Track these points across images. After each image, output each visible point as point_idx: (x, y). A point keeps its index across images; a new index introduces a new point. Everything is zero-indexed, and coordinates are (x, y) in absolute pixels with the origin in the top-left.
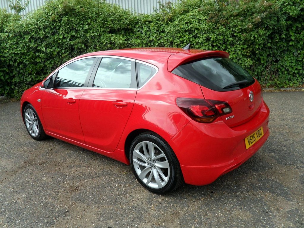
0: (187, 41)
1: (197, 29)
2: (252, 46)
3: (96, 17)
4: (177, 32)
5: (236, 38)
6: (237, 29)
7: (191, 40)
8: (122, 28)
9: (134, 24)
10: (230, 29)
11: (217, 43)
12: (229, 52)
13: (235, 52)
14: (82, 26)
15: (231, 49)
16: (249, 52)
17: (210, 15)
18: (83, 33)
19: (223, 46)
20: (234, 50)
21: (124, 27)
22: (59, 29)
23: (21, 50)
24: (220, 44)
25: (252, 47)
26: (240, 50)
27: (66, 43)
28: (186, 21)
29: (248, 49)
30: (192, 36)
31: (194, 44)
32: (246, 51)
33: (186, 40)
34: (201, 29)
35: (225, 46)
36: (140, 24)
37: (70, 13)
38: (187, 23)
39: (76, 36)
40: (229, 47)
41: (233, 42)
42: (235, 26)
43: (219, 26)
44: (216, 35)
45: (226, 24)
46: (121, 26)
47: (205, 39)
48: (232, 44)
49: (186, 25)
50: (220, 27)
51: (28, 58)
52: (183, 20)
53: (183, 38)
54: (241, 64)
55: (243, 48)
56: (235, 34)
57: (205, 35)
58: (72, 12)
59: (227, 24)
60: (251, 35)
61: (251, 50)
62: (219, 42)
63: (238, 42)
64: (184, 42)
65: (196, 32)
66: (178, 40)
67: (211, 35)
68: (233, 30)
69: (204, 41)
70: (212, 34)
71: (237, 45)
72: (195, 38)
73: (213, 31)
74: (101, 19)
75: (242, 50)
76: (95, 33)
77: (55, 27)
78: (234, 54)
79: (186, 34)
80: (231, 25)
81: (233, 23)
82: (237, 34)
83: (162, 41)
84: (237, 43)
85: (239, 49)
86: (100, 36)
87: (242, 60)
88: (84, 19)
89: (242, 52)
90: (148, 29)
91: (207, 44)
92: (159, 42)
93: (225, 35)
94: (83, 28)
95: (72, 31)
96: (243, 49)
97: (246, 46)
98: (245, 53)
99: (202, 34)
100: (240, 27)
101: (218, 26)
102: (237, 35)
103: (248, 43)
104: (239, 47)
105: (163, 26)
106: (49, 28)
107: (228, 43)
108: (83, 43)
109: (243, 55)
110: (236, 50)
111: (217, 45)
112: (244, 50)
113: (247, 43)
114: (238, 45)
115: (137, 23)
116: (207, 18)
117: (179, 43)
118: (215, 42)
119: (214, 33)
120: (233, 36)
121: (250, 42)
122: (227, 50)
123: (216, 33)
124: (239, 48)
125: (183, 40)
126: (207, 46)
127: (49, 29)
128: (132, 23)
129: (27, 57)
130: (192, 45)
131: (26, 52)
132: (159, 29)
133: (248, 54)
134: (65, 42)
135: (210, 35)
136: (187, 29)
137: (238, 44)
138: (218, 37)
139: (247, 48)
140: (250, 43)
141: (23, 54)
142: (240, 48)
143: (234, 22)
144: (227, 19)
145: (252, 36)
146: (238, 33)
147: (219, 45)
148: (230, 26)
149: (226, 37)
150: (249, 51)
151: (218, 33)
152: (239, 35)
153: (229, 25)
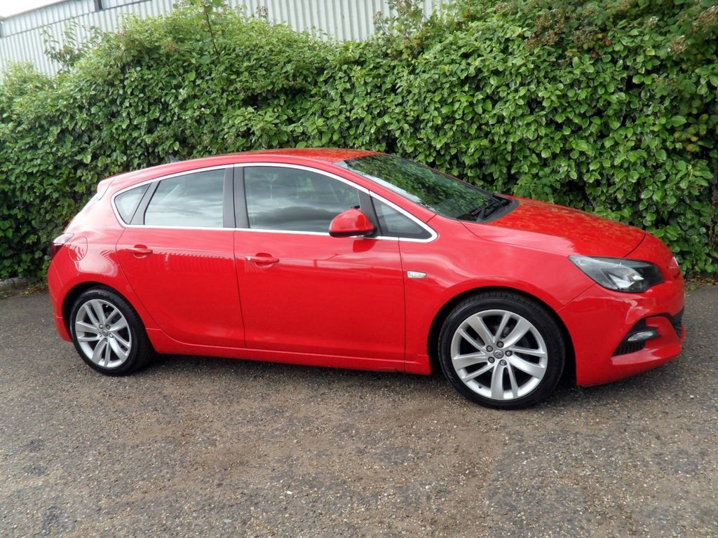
0: (464, 114)
1: (496, 73)
2: (705, 117)
3: (213, 62)
4: (432, 89)
5: (643, 94)
6: (640, 59)
7: (480, 110)
8: (276, 90)
9: (312, 73)
10: (614, 61)
11: (571, 116)
12: (617, 144)
13: (640, 141)
14: (174, 91)
15: (622, 132)
16: (694, 139)
17: (540, 22)
18: (176, 110)
19: (591, 123)
20: (635, 134)
21: (280, 86)
22: (122, 103)
23: (40, 165)
24: (583, 116)
25: (707, 123)
26: (658, 136)
27: (139, 141)
28: (463, 50)
29: (692, 130)
30: (481, 97)
31: (490, 123)
32: (684, 137)
33: (460, 112)
34: (507, 73)
35: (597, 121)
36: (328, 73)
37: (147, 59)
38: (466, 56)
39: (161, 120)
40: (616, 125)
41: (632, 106)
42: (634, 51)
43: (574, 56)
44: (561, 86)
45: (601, 47)
46: (273, 83)
47: (521, 102)
48: (627, 117)
49: (464, 62)
50: (576, 60)
51: (58, 184)
52: (454, 47)
53: (452, 103)
54: (665, 182)
55: (669, 127)
56: (635, 80)
57: (522, 91)
58: (153, 56)
59: (606, 46)
60: (699, 77)
61: (703, 132)
62: (577, 112)
63: (649, 106)
64: (455, 119)
65: (493, 81)
66: (436, 113)
67: (546, 89)
68: (626, 68)
69: (520, 112)
70: (548, 86)
71: (648, 116)
72: (495, 103)
73: (551, 75)
74: (222, 68)
75: (666, 135)
76: (203, 109)
77: (113, 102)
78: (635, 148)
79: (465, 92)
80: (617, 48)
81: (626, 41)
82: (643, 79)
83: (387, 119)
84: (645, 110)
85: (653, 132)
86: (218, 115)
87: (668, 169)
88: (181, 71)
89: (664, 141)
90: (348, 86)
91: (530, 119)
92: (379, 123)
93: (596, 84)
94: (176, 98)
95: (152, 108)
96: (672, 131)
97: (680, 120)
98: (679, 146)
99: (512, 89)
100: (653, 54)
101: (571, 55)
102: (643, 83)
103: (690, 106)
104: (654, 124)
105: (396, 71)
106: (101, 104)
107: (610, 112)
108: (176, 137)
109: (671, 153)
110: (642, 133)
111: (568, 121)
112: (677, 135)
113: (684, 109)
114: (652, 118)
115: (321, 70)
116: (528, 34)
117: (440, 122)
118: (562, 112)
119: (554, 80)
120: (629, 86)
121: (697, 103)
122: (611, 135)
123: (562, 79)
124: (652, 128)
125: (454, 112)
126: (533, 127)
127: (100, 106)
128: (305, 72)
129: (55, 182)
130: (483, 127)
131: (50, 168)
132: (384, 82)
133: (690, 148)
134: (137, 138)
135: (542, 88)
136: (463, 76)
137: (649, 113)
138: (571, 94)
139: (687, 126)
140: (697, 108)
141: (45, 173)
142: (656, 129)
143: (629, 36)
144: (604, 30)
145: (703, 82)
146: (648, 73)
147: (576, 121)
148: (614, 51)
149: (601, 91)
150: (697, 135)
151: (568, 81)
152: (648, 81)
153: (610, 50)
